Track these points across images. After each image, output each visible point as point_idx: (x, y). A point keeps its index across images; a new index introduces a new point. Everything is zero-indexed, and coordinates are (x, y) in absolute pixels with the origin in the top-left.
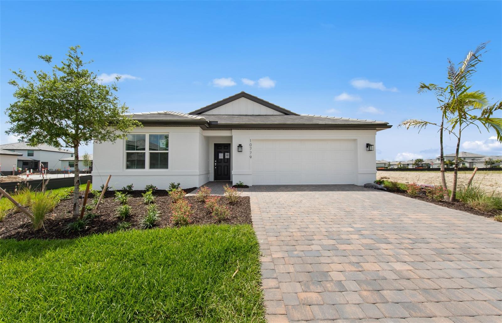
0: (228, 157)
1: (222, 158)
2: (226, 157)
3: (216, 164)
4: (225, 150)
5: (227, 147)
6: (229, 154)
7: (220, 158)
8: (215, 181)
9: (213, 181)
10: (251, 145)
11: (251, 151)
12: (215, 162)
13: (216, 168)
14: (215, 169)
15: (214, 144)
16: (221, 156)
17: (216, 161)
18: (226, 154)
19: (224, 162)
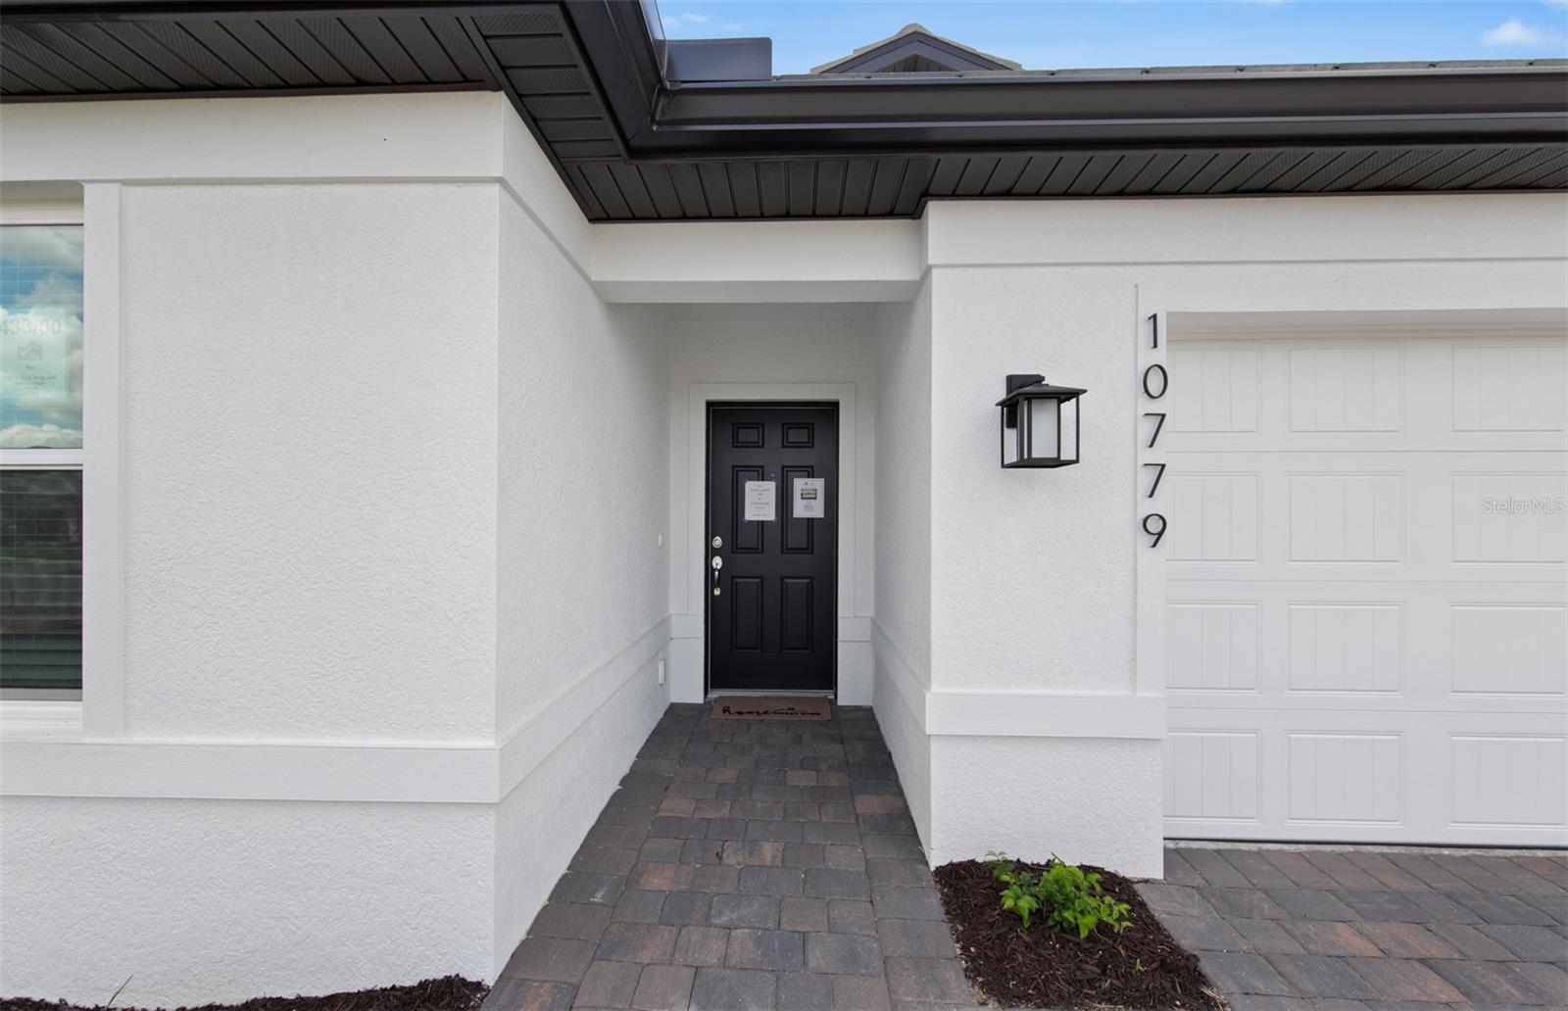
0: (817, 510)
1: (769, 514)
2: (801, 510)
3: (717, 562)
4: (791, 457)
5: (810, 427)
6: (818, 484)
7: (752, 513)
8: (714, 694)
9: (698, 697)
10: (1154, 382)
11: (1156, 456)
12: (710, 552)
13: (717, 592)
14: (712, 607)
15: (710, 405)
16: (759, 502)
17: (718, 542)
18: (800, 484)
19: (785, 549)
